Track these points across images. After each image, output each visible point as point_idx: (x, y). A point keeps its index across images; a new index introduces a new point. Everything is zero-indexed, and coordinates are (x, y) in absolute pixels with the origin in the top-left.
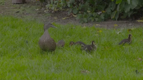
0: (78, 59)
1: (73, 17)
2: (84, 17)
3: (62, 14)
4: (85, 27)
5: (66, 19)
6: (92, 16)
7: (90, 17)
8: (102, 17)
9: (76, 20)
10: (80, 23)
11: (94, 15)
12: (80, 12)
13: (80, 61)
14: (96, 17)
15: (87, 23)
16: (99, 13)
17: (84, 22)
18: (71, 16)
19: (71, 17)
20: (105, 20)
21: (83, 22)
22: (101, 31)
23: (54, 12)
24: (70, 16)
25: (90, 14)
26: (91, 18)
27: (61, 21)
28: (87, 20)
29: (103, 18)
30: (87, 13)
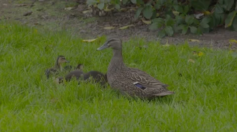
0: (154, 113)
1: (143, 24)
2: (166, 24)
3: (120, 18)
4: (167, 45)
5: (128, 28)
6: (184, 23)
7: (179, 24)
8: (205, 24)
9: (148, 30)
10: (158, 36)
11: (187, 21)
12: (158, 14)
13: (157, 117)
14: (193, 24)
15: (173, 36)
16: (198, 16)
17: (167, 35)
18: (139, 23)
19: (139, 25)
20: (211, 31)
21: (164, 35)
22: (201, 54)
23: (105, 14)
24: (136, 22)
25: (179, 18)
26: (182, 27)
27: (118, 33)
28: (174, 31)
29: (207, 26)
30: (174, 17)
